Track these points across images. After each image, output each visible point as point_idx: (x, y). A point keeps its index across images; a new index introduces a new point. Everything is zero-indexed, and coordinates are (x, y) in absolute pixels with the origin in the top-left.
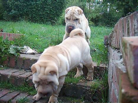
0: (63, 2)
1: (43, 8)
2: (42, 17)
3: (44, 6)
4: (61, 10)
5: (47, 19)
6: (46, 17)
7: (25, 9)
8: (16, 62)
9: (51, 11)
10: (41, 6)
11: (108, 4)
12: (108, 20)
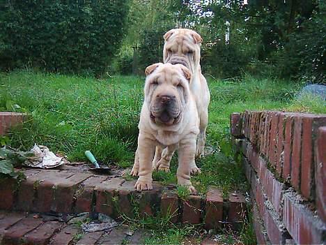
0: (120, 21)
1: (74, 37)
2: (72, 59)
3: (77, 32)
4: (117, 41)
5: (83, 62)
6: (82, 58)
7: (31, 39)
8: (16, 196)
9: (92, 42)
10: (68, 31)
11: (227, 22)
12: (228, 61)
